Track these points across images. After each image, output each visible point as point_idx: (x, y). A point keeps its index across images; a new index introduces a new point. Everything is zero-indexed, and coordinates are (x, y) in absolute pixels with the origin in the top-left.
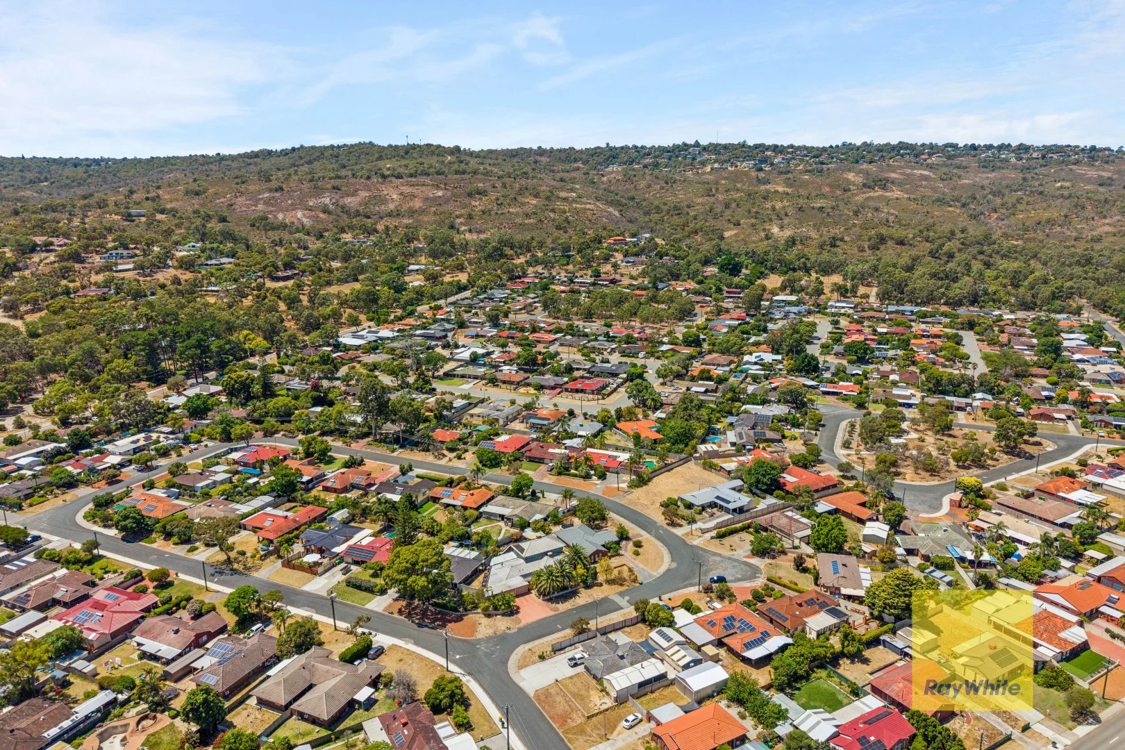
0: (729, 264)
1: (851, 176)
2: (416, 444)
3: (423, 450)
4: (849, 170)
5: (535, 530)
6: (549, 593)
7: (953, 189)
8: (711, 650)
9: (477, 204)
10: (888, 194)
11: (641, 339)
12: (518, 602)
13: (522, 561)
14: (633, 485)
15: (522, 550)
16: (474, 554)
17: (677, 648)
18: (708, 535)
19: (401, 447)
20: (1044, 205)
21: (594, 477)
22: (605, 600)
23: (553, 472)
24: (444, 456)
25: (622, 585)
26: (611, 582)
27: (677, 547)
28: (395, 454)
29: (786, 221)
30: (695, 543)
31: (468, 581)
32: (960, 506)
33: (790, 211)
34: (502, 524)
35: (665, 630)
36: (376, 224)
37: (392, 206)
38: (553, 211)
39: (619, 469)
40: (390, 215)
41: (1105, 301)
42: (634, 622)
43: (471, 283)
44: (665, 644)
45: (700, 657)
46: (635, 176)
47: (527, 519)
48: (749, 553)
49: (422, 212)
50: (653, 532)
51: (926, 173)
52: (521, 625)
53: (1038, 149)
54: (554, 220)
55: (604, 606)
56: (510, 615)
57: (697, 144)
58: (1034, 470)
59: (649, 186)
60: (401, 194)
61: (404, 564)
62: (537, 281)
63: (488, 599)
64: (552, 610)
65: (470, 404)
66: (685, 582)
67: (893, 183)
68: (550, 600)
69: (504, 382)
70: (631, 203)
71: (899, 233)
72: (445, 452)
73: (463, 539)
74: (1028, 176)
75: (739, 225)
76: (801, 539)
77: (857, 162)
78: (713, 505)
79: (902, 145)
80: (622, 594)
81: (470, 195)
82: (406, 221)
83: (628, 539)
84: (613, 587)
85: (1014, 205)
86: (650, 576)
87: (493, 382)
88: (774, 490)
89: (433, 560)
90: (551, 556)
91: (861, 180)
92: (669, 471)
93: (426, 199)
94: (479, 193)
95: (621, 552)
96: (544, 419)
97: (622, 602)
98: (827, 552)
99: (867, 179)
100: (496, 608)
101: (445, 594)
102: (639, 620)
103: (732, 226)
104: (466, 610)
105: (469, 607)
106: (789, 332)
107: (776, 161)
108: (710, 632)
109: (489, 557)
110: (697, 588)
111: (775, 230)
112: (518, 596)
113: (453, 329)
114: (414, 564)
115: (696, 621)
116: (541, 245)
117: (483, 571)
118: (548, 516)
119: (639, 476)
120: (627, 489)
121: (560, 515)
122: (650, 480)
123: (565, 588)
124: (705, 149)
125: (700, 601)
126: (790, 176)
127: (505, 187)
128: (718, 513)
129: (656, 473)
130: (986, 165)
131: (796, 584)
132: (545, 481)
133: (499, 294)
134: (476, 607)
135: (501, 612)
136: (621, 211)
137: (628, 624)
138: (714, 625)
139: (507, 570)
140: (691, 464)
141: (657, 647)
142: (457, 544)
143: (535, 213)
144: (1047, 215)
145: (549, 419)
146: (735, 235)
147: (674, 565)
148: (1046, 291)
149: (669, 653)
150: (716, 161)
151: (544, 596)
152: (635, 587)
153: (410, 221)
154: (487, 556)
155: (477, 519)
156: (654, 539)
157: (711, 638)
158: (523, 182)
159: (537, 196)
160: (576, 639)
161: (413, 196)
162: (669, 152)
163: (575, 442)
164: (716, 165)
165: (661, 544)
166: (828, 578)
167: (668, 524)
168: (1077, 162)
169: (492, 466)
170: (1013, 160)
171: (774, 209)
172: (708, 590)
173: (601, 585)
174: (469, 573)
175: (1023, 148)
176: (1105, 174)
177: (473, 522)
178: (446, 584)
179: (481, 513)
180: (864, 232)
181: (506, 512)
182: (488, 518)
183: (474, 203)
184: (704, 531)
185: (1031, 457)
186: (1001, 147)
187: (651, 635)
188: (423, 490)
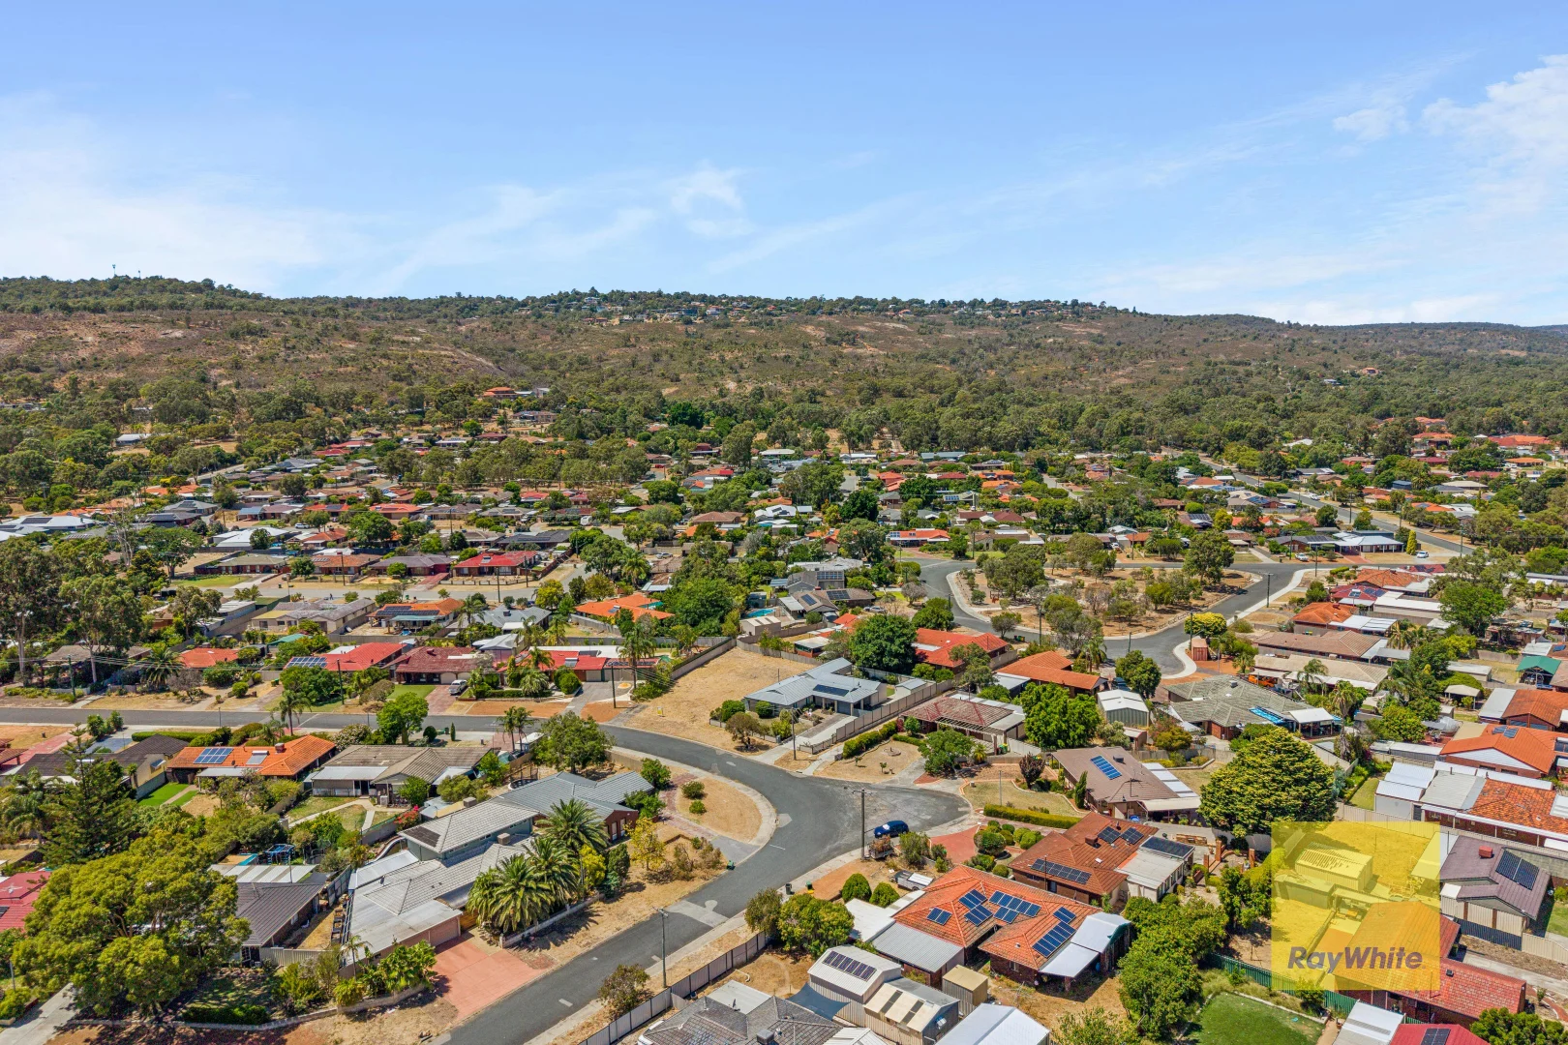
0: (685, 415)
1: (809, 329)
2: (134, 679)
3: (151, 690)
4: (806, 323)
5: (450, 799)
6: (520, 925)
7: (937, 343)
8: (968, 978)
9: (249, 348)
10: (860, 351)
11: (577, 503)
12: (444, 963)
13: (436, 864)
14: (640, 696)
15: (433, 838)
16: (300, 871)
17: (888, 990)
18: (828, 755)
19: (93, 692)
20: (1046, 359)
21: (557, 693)
22: (660, 919)
23: (465, 695)
24: (204, 695)
25: (688, 878)
26: (662, 877)
27: (775, 786)
28: (79, 705)
29: (743, 374)
30: (809, 771)
31: (290, 936)
32: (1209, 658)
33: (747, 362)
34: (364, 802)
35: (841, 950)
36: (52, 378)
37: (84, 354)
38: (385, 356)
39: (606, 673)
40: (81, 365)
41: (1181, 435)
42: (751, 952)
43: (243, 452)
44: (858, 986)
45: (953, 1000)
46: (510, 323)
47: (427, 779)
48: (923, 772)
49: (145, 361)
50: (715, 765)
51: (901, 326)
52: (459, 1021)
53: (1016, 306)
54: (387, 368)
55: (665, 932)
56: (422, 1002)
57: (594, 292)
58: (1263, 603)
59: (534, 336)
60: (103, 335)
61: (86, 908)
62: (369, 445)
63: (357, 970)
64: (533, 965)
65: (258, 607)
66: (826, 845)
67: (863, 337)
68: (525, 943)
69: (328, 571)
70: (511, 355)
71: (896, 382)
72: (206, 689)
73: (267, 845)
74: (1014, 332)
75: (678, 380)
76: (1006, 733)
77: (814, 313)
78: (813, 703)
79: (859, 300)
80: (694, 897)
81: (235, 335)
82: (113, 376)
83: (667, 786)
84: (671, 886)
85: (1011, 360)
86: (746, 849)
87: (306, 571)
88: (913, 665)
89: (182, 883)
90: (509, 842)
91: (823, 334)
92: (702, 665)
93: (152, 342)
94: (250, 332)
95: (665, 812)
96: (425, 613)
97: (705, 913)
98: (1067, 746)
99: (831, 333)
100: (381, 990)
101: (226, 985)
102: (761, 945)
103: (668, 382)
104: (292, 1012)
105: (300, 1003)
106: (815, 472)
107: (709, 312)
108: (943, 936)
109: (341, 872)
110: (857, 853)
111: (731, 385)
112: (440, 948)
113: (213, 510)
114: (118, 908)
115: (899, 918)
116: (369, 400)
117: (329, 908)
118: (476, 769)
119: (651, 674)
120: (631, 704)
121: (504, 763)
122: (673, 682)
123: (558, 907)
124: (605, 298)
125: (879, 876)
126: (729, 329)
127: (298, 326)
128: (827, 717)
129: (681, 670)
130: (962, 322)
131: (1047, 812)
132: (450, 712)
133: (298, 465)
134: (320, 1000)
135: (395, 997)
136: (497, 362)
137: (738, 960)
138: (945, 918)
139: (396, 893)
140: (739, 650)
141: (841, 998)
142: (249, 857)
143: (353, 359)
144: (1051, 369)
145: (437, 613)
146: (677, 392)
147: (786, 819)
148: (1113, 425)
149: (875, 1005)
150: (624, 313)
151: (510, 933)
152: (721, 878)
153: (121, 375)
154: (338, 871)
155: (300, 799)
156: (722, 780)
157: (952, 949)
158: (330, 321)
159: (354, 338)
160: (624, 1023)
161: (127, 338)
162: (554, 302)
163: (500, 641)
164: (627, 317)
165: (740, 785)
166: (1102, 787)
167: (739, 749)
168: (1062, 318)
169: (322, 700)
170: (991, 317)
171: (723, 360)
172: (883, 854)
173: (640, 887)
174: (293, 917)
175: (999, 305)
176: (1093, 331)
177: (288, 809)
178: (229, 950)
179: (307, 786)
180: (849, 385)
181: (371, 773)
182: (325, 795)
183: (242, 347)
184: (816, 750)
185: (1241, 592)
186: (974, 304)
187: (812, 971)
188: (152, 758)
